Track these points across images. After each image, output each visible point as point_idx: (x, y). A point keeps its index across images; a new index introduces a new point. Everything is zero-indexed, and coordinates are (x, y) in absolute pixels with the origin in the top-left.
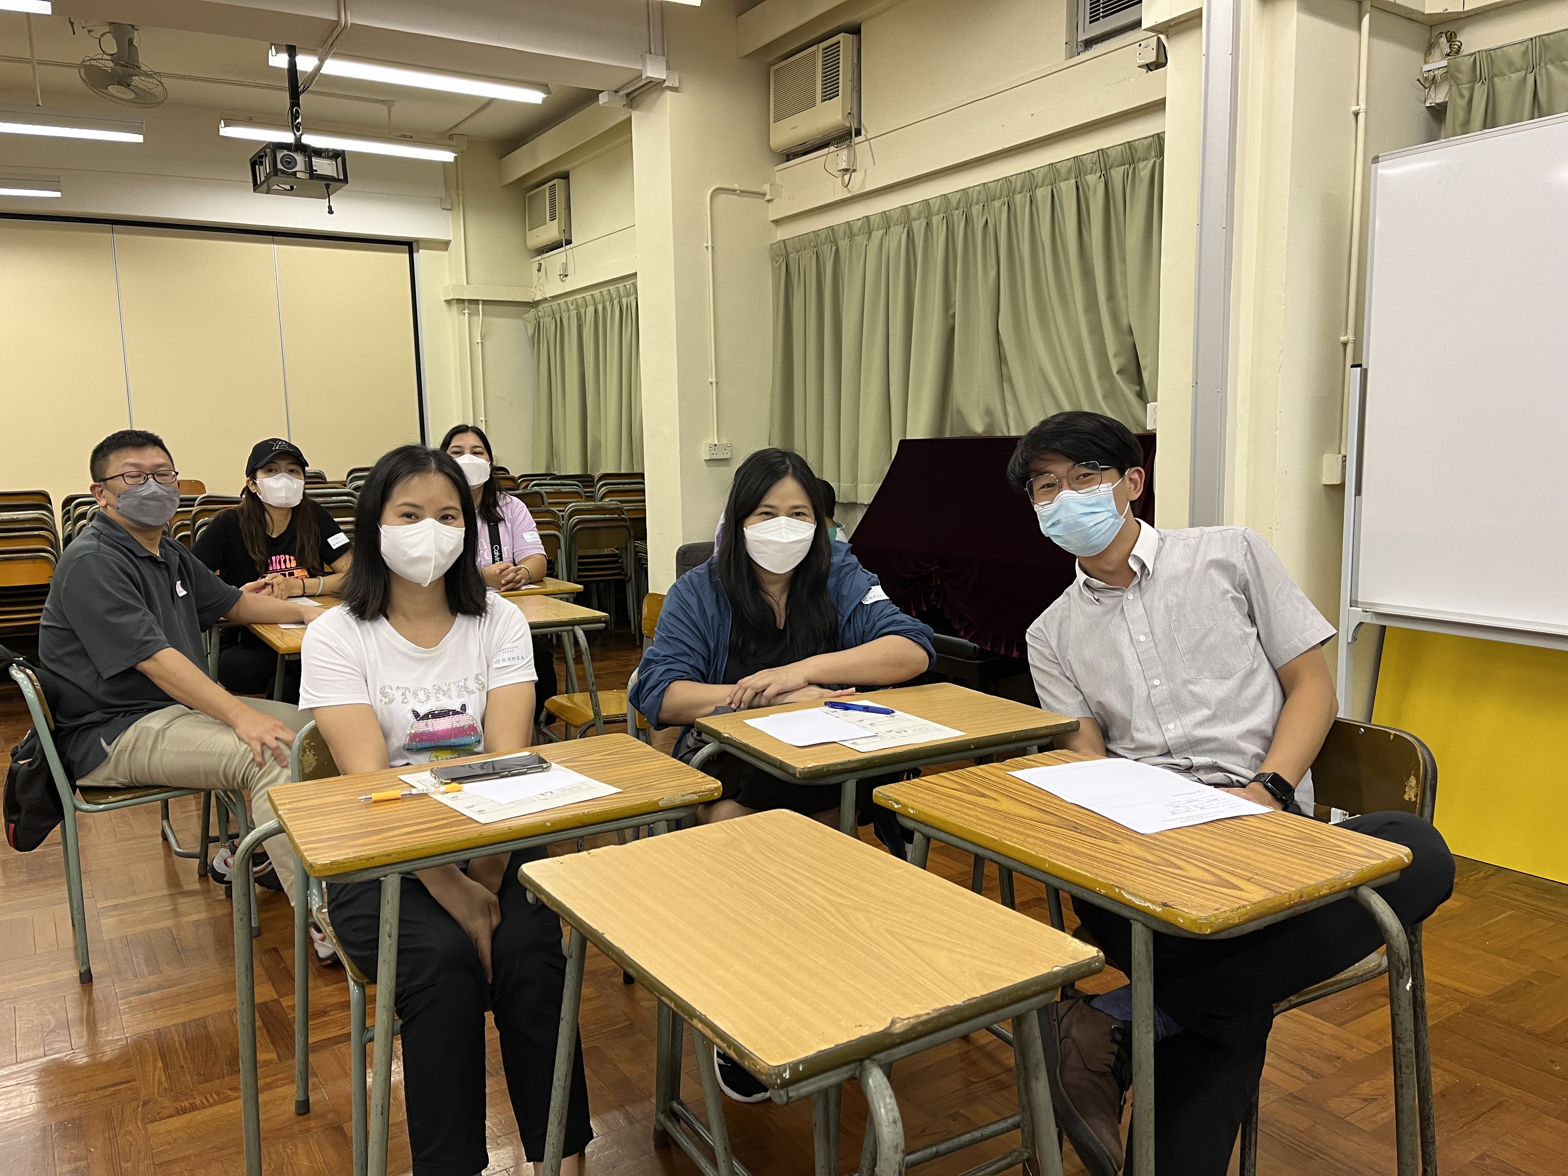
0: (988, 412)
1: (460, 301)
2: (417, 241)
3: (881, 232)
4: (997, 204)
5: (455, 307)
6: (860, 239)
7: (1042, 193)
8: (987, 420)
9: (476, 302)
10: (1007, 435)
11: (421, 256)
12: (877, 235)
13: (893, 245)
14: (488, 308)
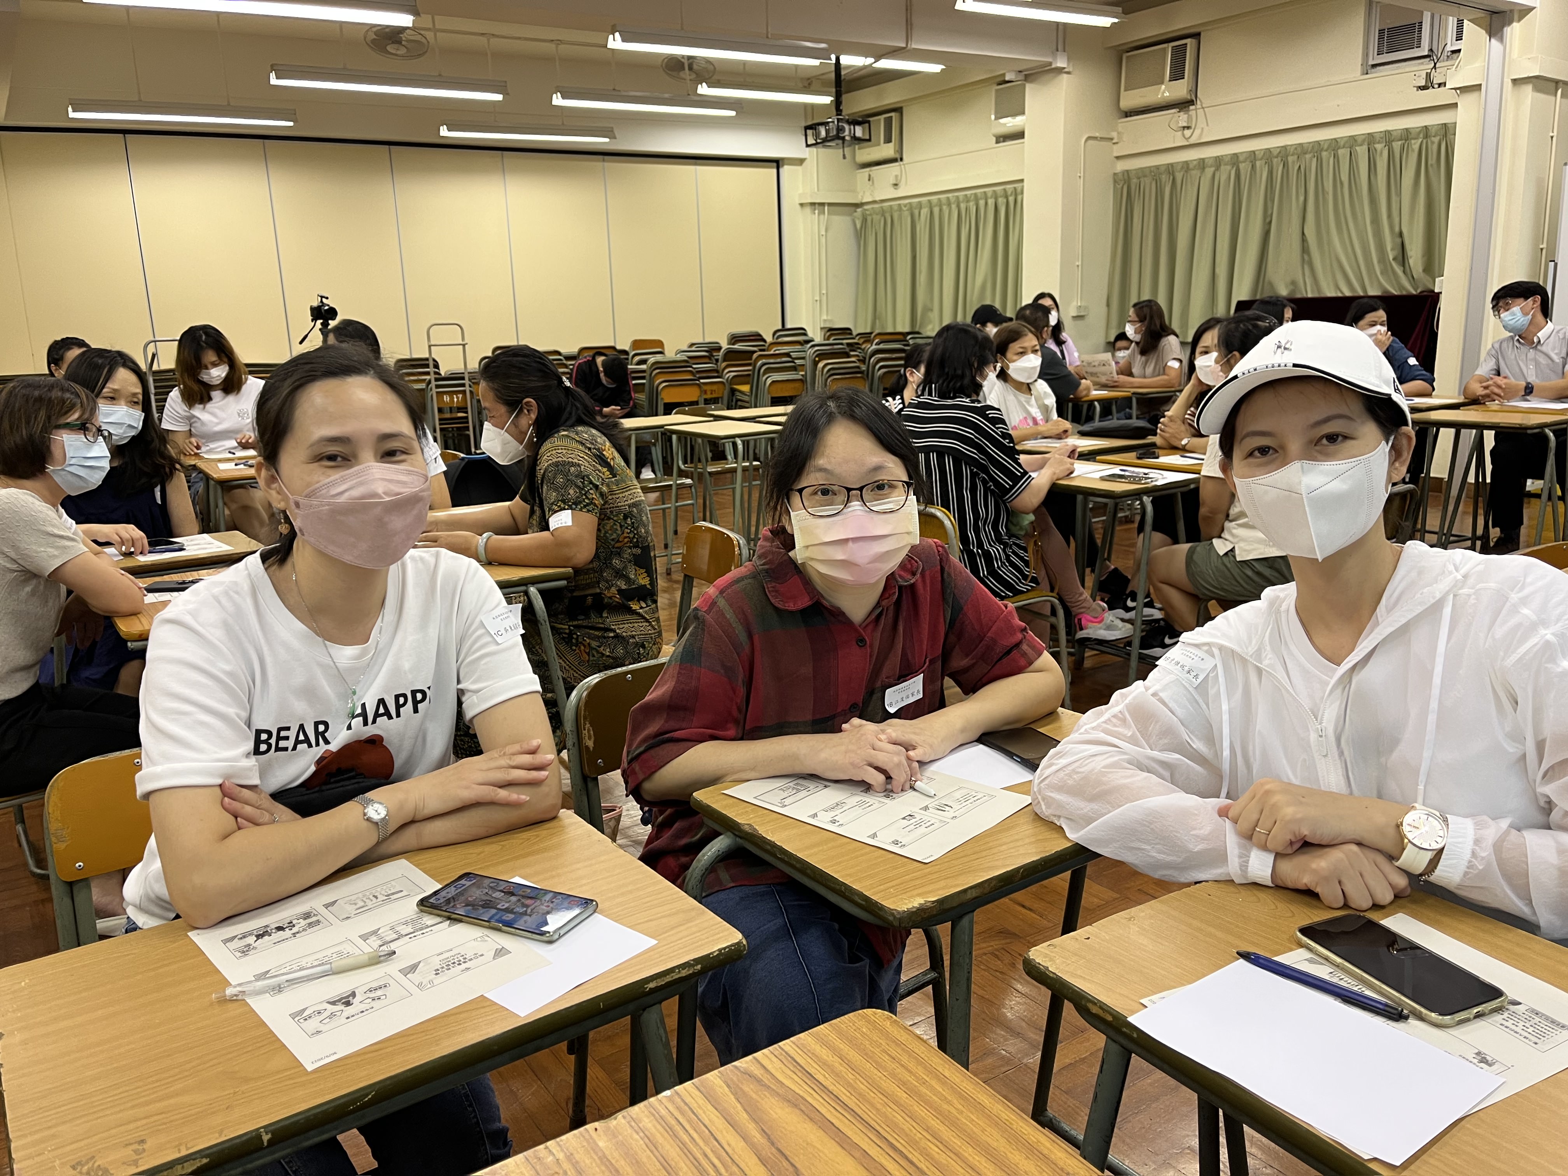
0: (1294, 283)
1: (813, 204)
2: (783, 159)
3: (1213, 169)
4: (1308, 156)
5: (808, 210)
6: (1196, 173)
7: (1343, 153)
8: (1292, 287)
9: (822, 204)
10: (1305, 296)
11: (785, 170)
12: (1209, 171)
13: (1224, 178)
14: (832, 208)
